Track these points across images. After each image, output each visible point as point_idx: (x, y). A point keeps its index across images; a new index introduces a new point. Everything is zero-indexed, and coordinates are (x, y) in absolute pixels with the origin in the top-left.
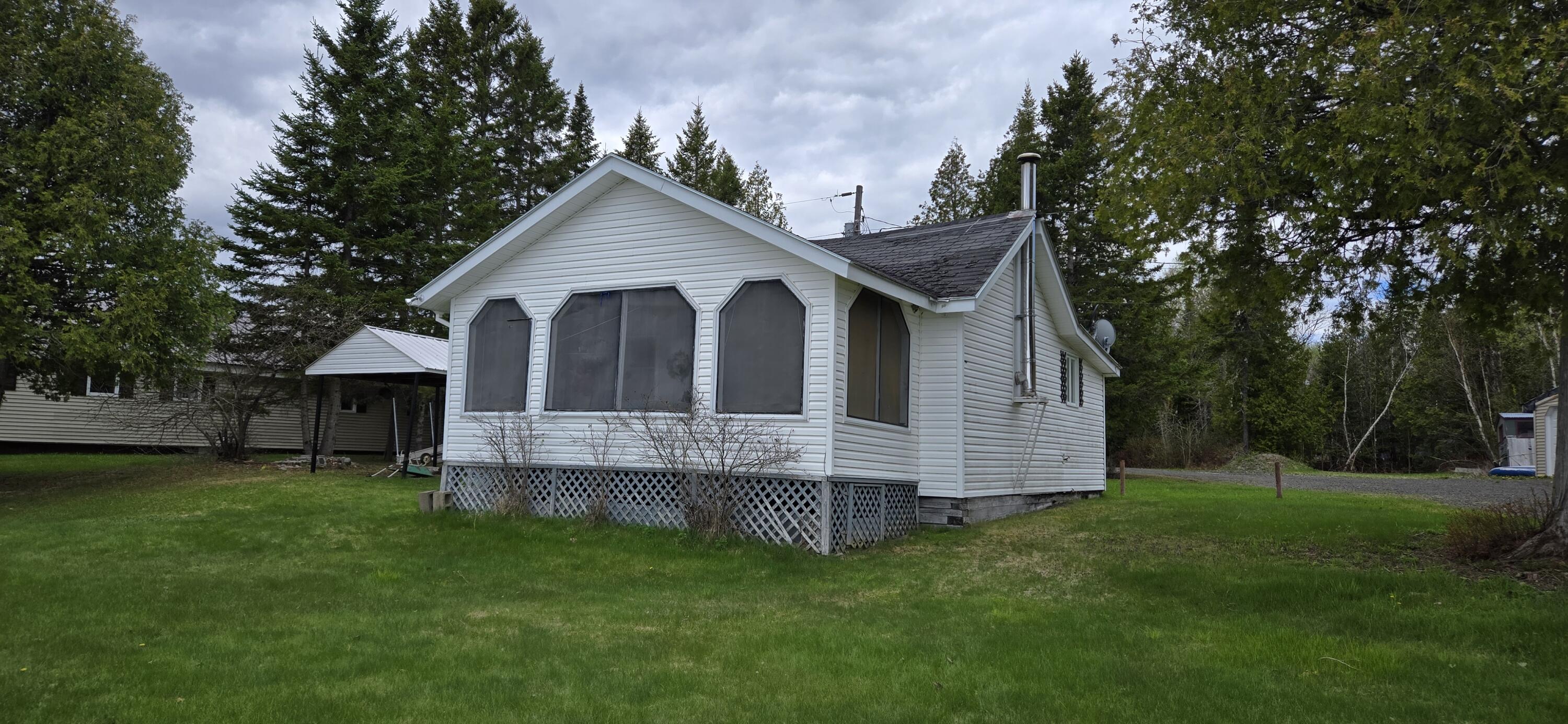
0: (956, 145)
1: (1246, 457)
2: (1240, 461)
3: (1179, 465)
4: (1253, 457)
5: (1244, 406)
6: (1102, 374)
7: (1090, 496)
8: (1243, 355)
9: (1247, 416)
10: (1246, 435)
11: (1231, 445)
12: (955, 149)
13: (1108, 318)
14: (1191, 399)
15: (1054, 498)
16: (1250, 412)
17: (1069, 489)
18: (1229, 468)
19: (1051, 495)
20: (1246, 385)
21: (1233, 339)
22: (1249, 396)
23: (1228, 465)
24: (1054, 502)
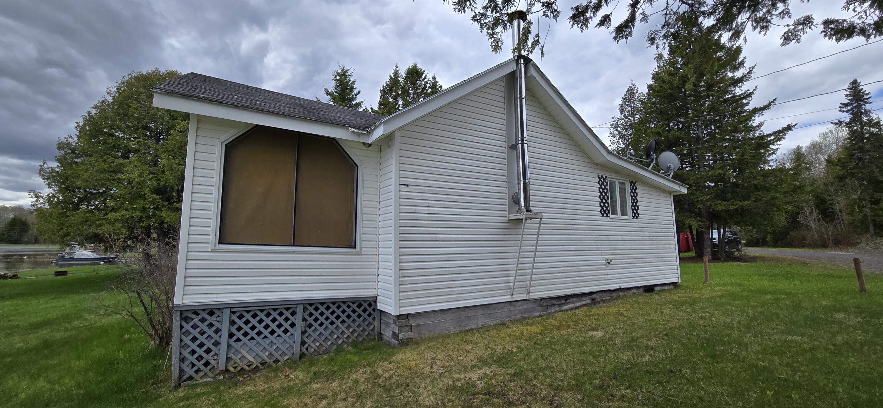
0: (632, 84)
1: (873, 241)
2: (868, 244)
3: (824, 245)
4: (878, 241)
5: (867, 210)
6: (670, 193)
7: (657, 289)
8: (863, 179)
9: (871, 216)
10: (871, 228)
11: (860, 234)
12: (632, 86)
13: (669, 148)
14: (832, 209)
15: (594, 296)
16: (873, 214)
17: (617, 286)
18: (858, 248)
19: (590, 294)
20: (868, 197)
21: (853, 171)
22: (871, 204)
23: (859, 246)
24: (593, 300)
